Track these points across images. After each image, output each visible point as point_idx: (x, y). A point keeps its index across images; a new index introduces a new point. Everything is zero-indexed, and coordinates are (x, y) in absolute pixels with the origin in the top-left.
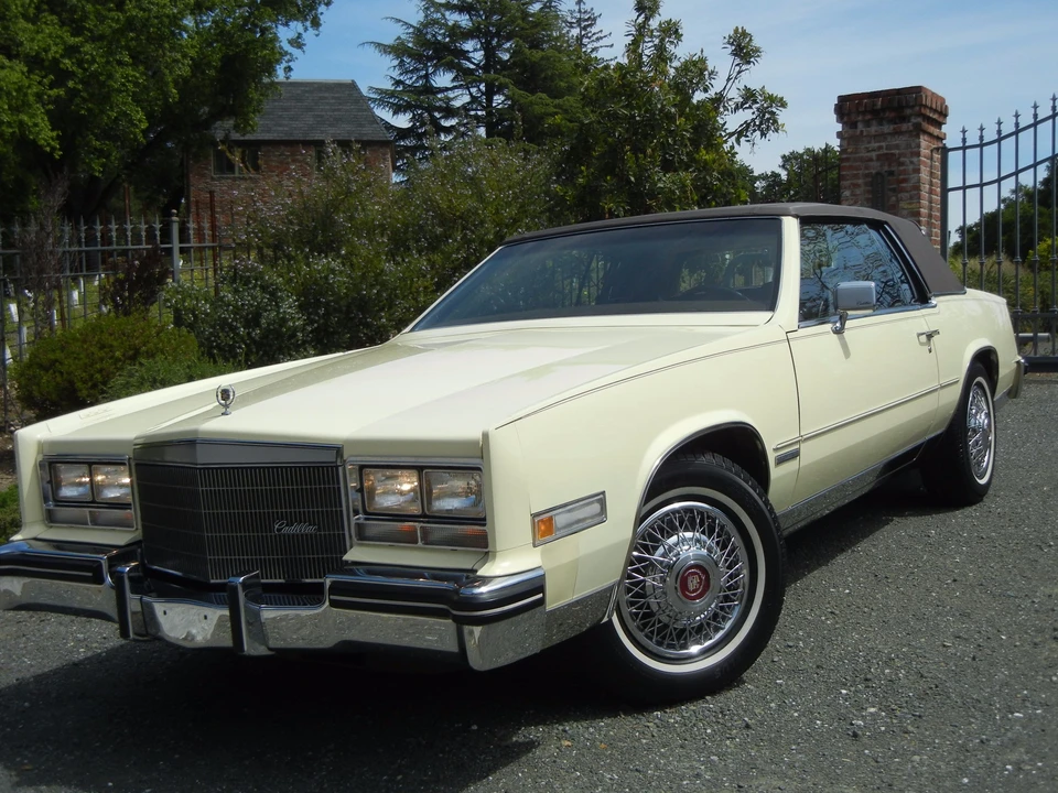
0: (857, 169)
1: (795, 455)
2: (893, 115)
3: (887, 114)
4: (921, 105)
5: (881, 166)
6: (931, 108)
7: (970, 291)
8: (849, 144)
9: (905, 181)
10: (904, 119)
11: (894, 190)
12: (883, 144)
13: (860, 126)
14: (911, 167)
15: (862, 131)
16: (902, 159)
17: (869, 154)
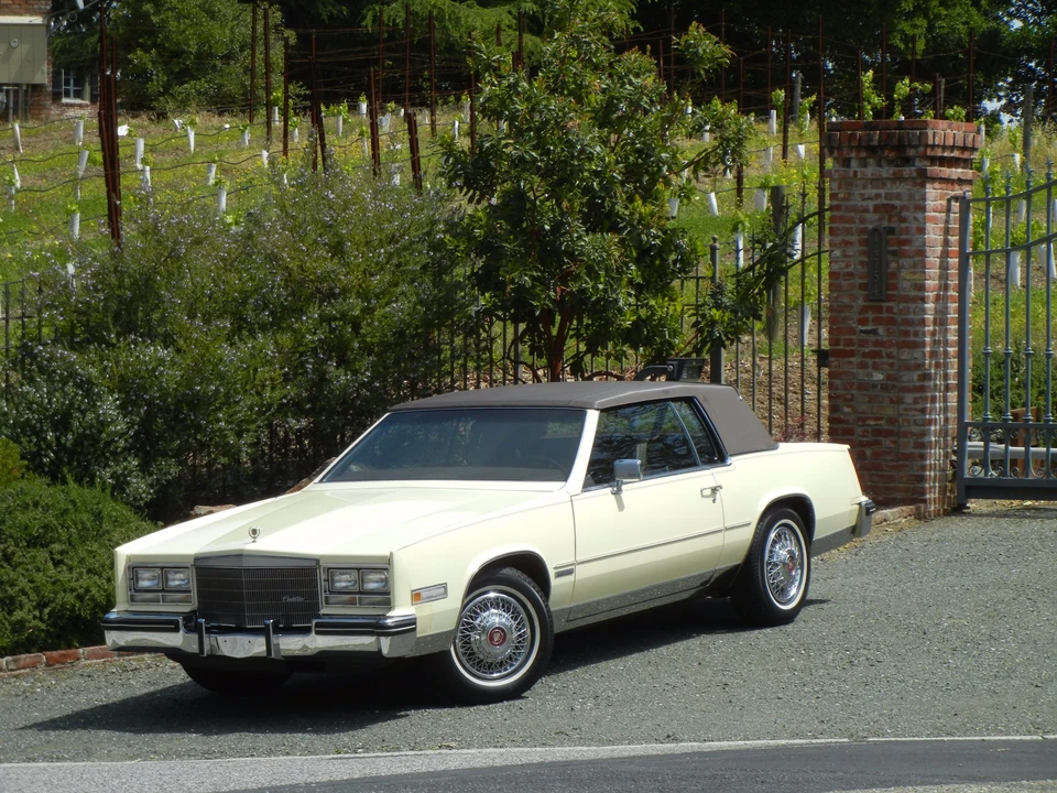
0: (851, 221)
1: (570, 572)
2: (892, 155)
3: (886, 153)
4: (927, 146)
5: (880, 220)
6: (944, 147)
7: (782, 446)
8: (840, 188)
9: (906, 242)
10: (907, 161)
11: (894, 253)
12: (882, 192)
13: (854, 164)
14: (914, 225)
15: (855, 172)
16: (904, 214)
17: (864, 203)
